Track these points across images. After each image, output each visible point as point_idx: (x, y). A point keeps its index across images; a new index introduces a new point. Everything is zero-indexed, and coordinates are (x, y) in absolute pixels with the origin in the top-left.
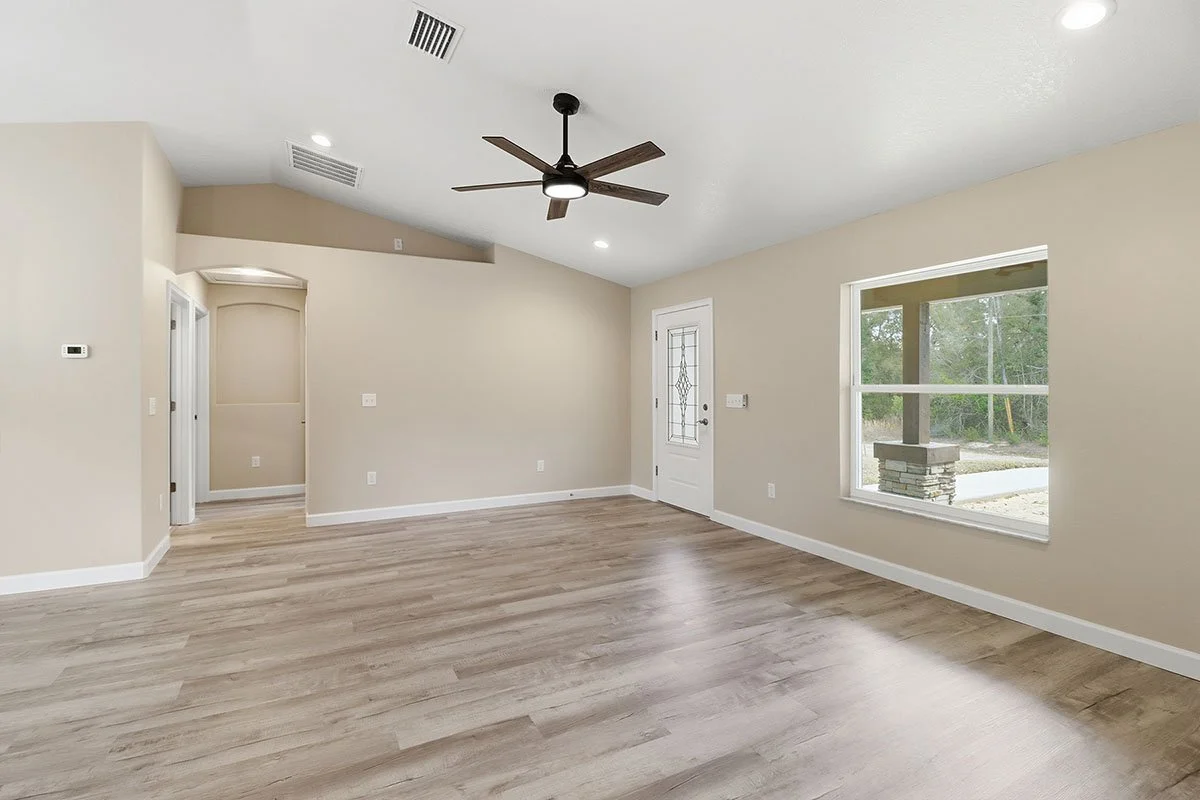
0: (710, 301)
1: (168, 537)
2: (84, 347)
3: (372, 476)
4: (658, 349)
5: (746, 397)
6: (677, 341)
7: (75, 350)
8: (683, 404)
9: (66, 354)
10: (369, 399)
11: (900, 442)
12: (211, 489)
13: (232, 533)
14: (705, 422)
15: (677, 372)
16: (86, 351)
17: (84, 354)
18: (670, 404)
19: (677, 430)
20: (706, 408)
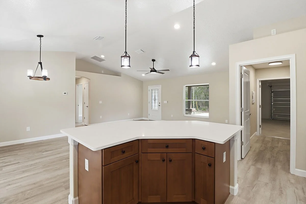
0: (161, 85)
3: (101, 117)
4: (149, 93)
5: (168, 101)
6: (154, 92)
8: (155, 103)
9: (64, 94)
10: (101, 102)
11: (187, 108)
14: (159, 106)
15: (153, 97)
16: (67, 94)
18: (152, 103)
19: (153, 107)
20: (160, 103)
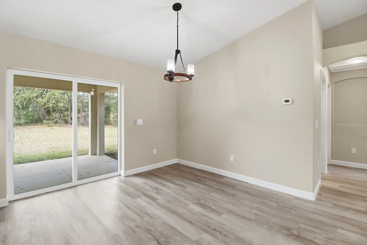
1: (320, 181)
2: (290, 100)
7: (287, 101)
9: (284, 103)
12: (331, 159)
13: (349, 186)
16: (291, 101)
17: (290, 103)
